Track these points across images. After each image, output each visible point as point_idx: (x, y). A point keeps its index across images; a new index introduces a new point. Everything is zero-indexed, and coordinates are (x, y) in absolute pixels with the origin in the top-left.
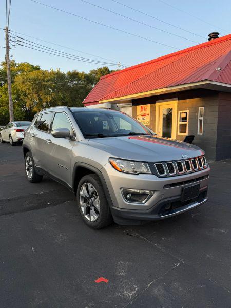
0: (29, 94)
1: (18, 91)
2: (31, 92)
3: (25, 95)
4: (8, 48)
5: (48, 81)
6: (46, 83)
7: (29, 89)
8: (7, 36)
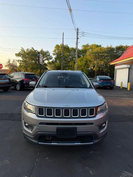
0: (92, 61)
1: (87, 60)
2: (93, 60)
3: (90, 62)
4: (78, 38)
5: (103, 53)
6: (101, 54)
7: (92, 58)
8: (78, 32)
